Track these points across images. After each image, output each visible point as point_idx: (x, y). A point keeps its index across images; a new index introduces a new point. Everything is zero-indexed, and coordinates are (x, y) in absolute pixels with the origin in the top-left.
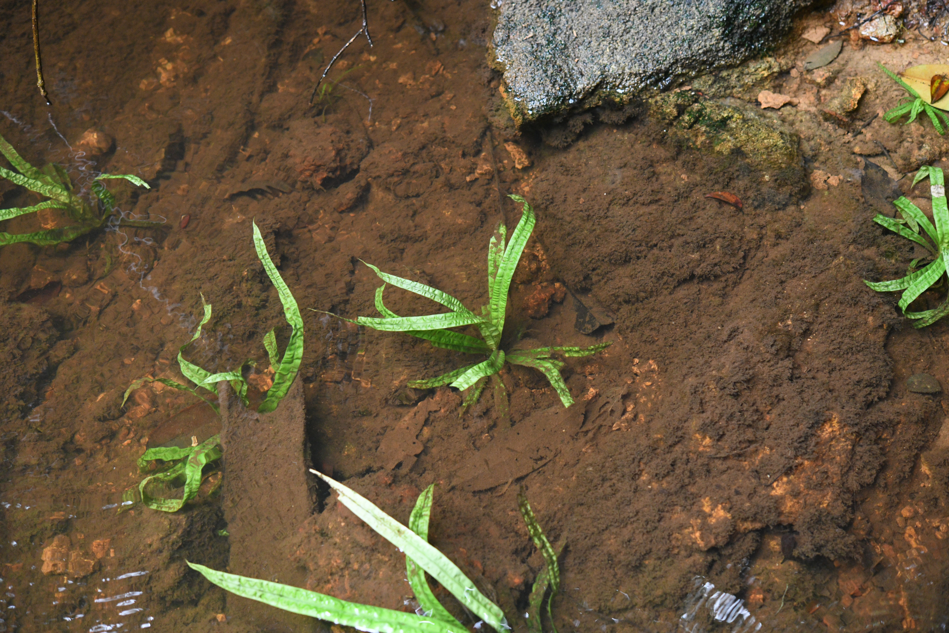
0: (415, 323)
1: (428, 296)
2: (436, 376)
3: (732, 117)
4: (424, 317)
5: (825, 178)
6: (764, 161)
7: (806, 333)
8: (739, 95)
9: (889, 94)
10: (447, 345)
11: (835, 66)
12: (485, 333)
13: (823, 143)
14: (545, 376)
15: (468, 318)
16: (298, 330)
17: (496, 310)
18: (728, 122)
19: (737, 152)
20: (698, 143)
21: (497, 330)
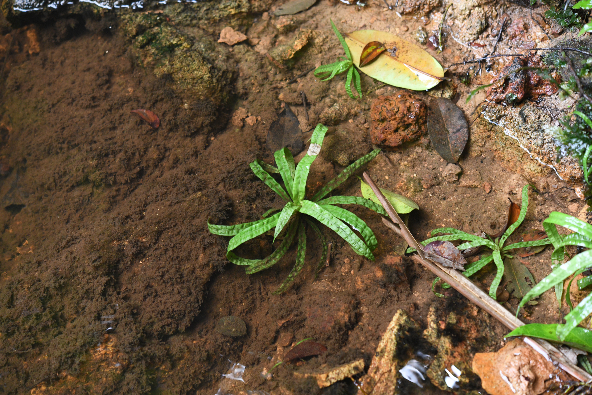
3: (181, 45)
5: (244, 116)
6: (188, 90)
8: (205, 27)
9: (334, 51)
11: (302, 16)
13: (256, 84)
18: (176, 49)
19: (169, 77)
20: (145, 62)
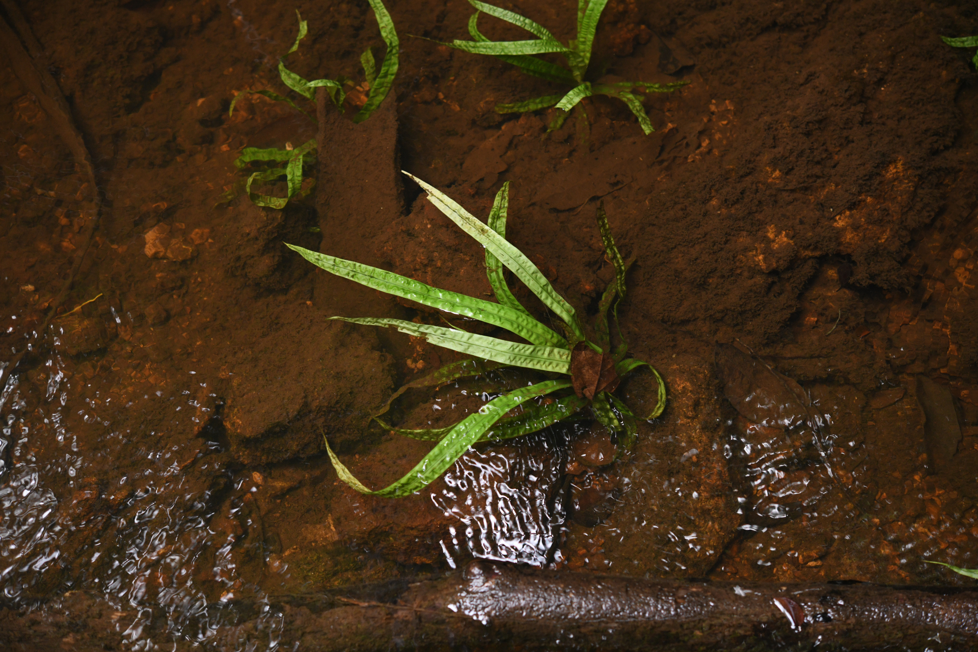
0: (506, 48)
1: (519, 24)
2: (522, 101)
4: (516, 43)
7: (881, 82)
10: (534, 72)
12: (572, 62)
14: (627, 106)
15: (557, 46)
16: (393, 48)
17: (584, 43)
21: (583, 61)
